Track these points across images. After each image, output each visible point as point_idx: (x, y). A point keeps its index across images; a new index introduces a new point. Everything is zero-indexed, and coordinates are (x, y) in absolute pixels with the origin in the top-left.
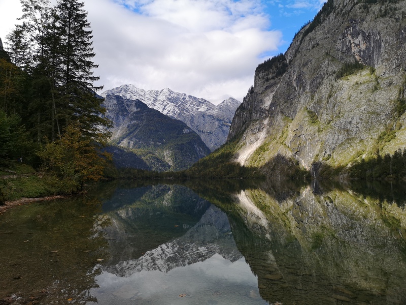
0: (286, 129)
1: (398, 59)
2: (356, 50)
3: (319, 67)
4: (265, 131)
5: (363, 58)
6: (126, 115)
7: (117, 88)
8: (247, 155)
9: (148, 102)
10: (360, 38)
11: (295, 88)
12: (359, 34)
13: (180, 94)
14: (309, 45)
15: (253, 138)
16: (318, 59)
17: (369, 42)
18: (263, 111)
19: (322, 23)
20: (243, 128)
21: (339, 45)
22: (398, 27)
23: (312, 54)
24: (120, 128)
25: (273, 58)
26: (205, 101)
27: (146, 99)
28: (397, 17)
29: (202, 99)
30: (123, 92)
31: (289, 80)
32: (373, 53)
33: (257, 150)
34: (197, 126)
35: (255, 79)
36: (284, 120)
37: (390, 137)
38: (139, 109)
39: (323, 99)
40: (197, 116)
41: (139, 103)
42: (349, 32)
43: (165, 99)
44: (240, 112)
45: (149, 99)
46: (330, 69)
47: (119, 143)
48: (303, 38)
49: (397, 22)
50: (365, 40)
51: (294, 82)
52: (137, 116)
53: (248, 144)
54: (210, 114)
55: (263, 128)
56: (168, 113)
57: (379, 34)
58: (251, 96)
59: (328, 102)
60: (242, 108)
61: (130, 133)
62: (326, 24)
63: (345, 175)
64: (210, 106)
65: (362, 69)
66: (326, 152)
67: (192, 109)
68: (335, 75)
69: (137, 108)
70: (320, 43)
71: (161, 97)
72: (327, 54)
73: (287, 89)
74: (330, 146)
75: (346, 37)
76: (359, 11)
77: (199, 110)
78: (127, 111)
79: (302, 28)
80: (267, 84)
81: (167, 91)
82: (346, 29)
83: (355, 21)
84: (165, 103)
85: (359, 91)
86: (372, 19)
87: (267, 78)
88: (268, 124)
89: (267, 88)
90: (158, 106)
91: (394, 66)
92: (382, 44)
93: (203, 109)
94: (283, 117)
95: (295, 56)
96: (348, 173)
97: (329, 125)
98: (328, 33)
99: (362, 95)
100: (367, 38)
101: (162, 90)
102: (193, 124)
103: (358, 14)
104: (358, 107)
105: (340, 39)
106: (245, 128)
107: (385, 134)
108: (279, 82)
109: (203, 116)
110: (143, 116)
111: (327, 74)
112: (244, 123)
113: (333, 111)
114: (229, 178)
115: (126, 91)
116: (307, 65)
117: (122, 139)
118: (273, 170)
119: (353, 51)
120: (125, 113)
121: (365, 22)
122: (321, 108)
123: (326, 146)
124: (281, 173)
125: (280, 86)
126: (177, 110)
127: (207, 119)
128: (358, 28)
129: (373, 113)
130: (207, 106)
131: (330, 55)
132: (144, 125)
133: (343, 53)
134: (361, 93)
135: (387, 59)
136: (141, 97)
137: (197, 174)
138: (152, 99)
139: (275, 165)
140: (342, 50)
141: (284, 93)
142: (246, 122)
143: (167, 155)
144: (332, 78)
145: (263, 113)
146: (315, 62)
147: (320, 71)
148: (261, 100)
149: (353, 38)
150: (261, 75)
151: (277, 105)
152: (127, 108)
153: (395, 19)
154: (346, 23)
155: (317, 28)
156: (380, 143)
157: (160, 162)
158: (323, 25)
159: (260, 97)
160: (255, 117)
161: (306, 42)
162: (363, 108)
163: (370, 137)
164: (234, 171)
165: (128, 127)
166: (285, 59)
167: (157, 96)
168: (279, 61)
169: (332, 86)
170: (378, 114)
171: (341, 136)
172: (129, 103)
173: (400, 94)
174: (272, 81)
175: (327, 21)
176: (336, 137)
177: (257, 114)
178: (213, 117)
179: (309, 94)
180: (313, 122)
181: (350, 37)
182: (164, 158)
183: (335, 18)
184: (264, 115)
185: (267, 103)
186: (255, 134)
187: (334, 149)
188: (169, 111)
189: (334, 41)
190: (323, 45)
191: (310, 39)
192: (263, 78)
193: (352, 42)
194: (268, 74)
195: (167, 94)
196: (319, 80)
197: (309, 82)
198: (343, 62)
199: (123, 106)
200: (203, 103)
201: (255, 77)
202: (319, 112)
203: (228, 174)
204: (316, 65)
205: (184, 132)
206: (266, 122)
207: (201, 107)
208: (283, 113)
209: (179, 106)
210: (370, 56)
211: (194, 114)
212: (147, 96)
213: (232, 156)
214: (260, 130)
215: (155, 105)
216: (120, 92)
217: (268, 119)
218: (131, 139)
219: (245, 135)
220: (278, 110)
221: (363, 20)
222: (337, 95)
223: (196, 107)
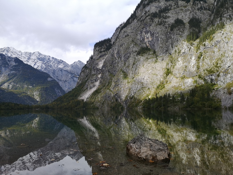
0: (111, 81)
1: (166, 47)
2: (147, 40)
3: (128, 48)
4: (99, 81)
5: (150, 45)
6: (7, 67)
8: (88, 95)
9: (24, 60)
10: (149, 34)
11: (116, 58)
12: (148, 32)
13: (46, 56)
14: (123, 35)
15: (92, 85)
16: (128, 43)
17: (153, 37)
18: (98, 70)
19: (130, 24)
20: (86, 79)
21: (139, 37)
22: (167, 31)
23: (125, 40)
24: (3, 75)
25: (104, 40)
26: (63, 61)
27: (22, 58)
28: (166, 26)
29: (61, 60)
30: (6, 52)
31: (113, 53)
32: (155, 43)
33: (94, 92)
34: (57, 77)
35: (94, 51)
36: (110, 75)
37: (162, 87)
39: (130, 65)
40: (57, 70)
41: (17, 60)
42: (144, 31)
43: (36, 58)
44: (84, 70)
45: (25, 58)
46: (134, 49)
48: (120, 31)
49: (166, 28)
50: (151, 36)
51: (115, 54)
52: (15, 68)
53: (89, 89)
54: (66, 69)
55: (98, 80)
56: (37, 67)
57: (158, 33)
58: (91, 60)
59: (133, 67)
60: (85, 67)
61: (10, 79)
62: (133, 25)
63: (141, 107)
64: (66, 65)
65: (150, 51)
66: (131, 94)
67: (54, 66)
68: (136, 53)
69: (16, 63)
70: (129, 35)
71: (33, 57)
72: (133, 41)
73: (112, 59)
74: (133, 91)
75: (142, 33)
76: (149, 20)
77: (59, 67)
79: (120, 25)
80: (100, 54)
81: (37, 53)
82: (142, 29)
83: (147, 25)
84: (36, 61)
85: (148, 63)
86: (155, 25)
87: (101, 51)
88: (100, 78)
89: (100, 57)
90: (31, 62)
91: (165, 51)
92: (159, 39)
93: (61, 66)
94: (109, 74)
95: (116, 40)
96: (142, 106)
97: (133, 80)
98: (133, 30)
99: (149, 64)
100: (152, 35)
101: (34, 53)
102: (54, 75)
103: (148, 22)
104: (147, 71)
105: (139, 34)
106: (87, 79)
107: (160, 86)
108: (107, 54)
109: (61, 71)
110: (19, 68)
111: (133, 52)
112: (87, 76)
113: (135, 72)
114: (76, 109)
115: (8, 51)
116: (123, 46)
118: (103, 104)
119: (145, 41)
120: (7, 66)
121: (151, 27)
122: (129, 70)
123: (131, 91)
124: (107, 106)
125: (108, 56)
126: (44, 66)
127: (64, 72)
128: (148, 29)
129: (154, 74)
130: (64, 64)
131: (134, 42)
132: (21, 74)
133: (141, 41)
134: (149, 63)
135: (161, 47)
136: (19, 56)
137: (56, 106)
138: (27, 58)
139: (104, 101)
140: (140, 40)
141: (110, 60)
142: (88, 75)
143: (36, 94)
144: (135, 54)
145: (98, 71)
146: (127, 45)
147: (129, 50)
148: (97, 64)
149: (146, 34)
150: (97, 49)
151: (106, 67)
152: (8, 63)
153: (165, 27)
154: (142, 26)
155: (128, 26)
156: (157, 90)
157: (31, 99)
158: (131, 25)
159: (96, 62)
160: (93, 73)
161: (122, 33)
162: (150, 72)
163: (153, 87)
164: (80, 104)
165: (9, 75)
166: (111, 41)
167: (30, 56)
168: (107, 42)
169: (135, 58)
170: (157, 75)
171: (139, 86)
172: (10, 59)
173: (167, 65)
174: (103, 53)
175: (133, 23)
176: (137, 86)
177: (94, 71)
178: (67, 71)
179: (123, 62)
180: (125, 78)
181: (144, 33)
182: (34, 96)
183: (137, 22)
184: (99, 72)
185: (101, 65)
186: (93, 83)
187: (135, 93)
188: (38, 66)
189: (136, 34)
190: (130, 36)
191: (124, 32)
192: (98, 51)
193: (145, 36)
194: (101, 49)
195: (37, 55)
196: (128, 55)
197: (123, 55)
198: (140, 46)
199: (5, 61)
200: (61, 62)
201: (94, 50)
202: (128, 72)
203: (76, 107)
204: (127, 46)
205: (48, 80)
206: (99, 76)
207: (60, 65)
208: (109, 71)
209: (45, 63)
210: (153, 44)
211: (55, 69)
212: (23, 55)
213: (79, 95)
214: (96, 81)
215: (29, 62)
216: (3, 52)
217: (101, 75)
218: (10, 83)
219: (87, 83)
220: (106, 69)
221: (151, 25)
222: (137, 64)
223: (57, 65)
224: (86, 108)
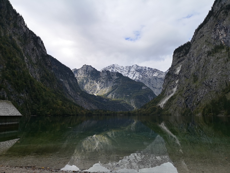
2: (222, 37)
6: (112, 80)
7: (109, 67)
8: (165, 101)
9: (124, 74)
10: (223, 30)
12: (222, 28)
13: (143, 67)
14: (199, 36)
15: (170, 91)
17: (227, 32)
18: (175, 76)
19: (207, 22)
21: (213, 35)
23: (200, 41)
24: (108, 87)
25: (184, 45)
26: (157, 70)
27: (124, 72)
29: (155, 69)
30: (112, 68)
32: (229, 39)
33: (170, 99)
34: (152, 85)
38: (118, 77)
39: (201, 68)
40: (153, 79)
41: (119, 75)
42: (218, 27)
43: (134, 71)
44: (167, 76)
45: (126, 71)
46: (206, 50)
47: (107, 96)
48: (197, 32)
50: (225, 31)
52: (117, 81)
53: (167, 95)
54: (160, 77)
55: (175, 86)
56: (136, 78)
61: (113, 90)
64: (160, 73)
65: (223, 49)
66: (198, 100)
67: (149, 75)
69: (117, 77)
70: (205, 35)
71: (132, 70)
73: (188, 63)
74: (200, 96)
75: (216, 30)
76: (223, 14)
77: (153, 76)
78: (112, 78)
80: (179, 60)
81: (135, 66)
82: (216, 26)
83: (220, 21)
84: (134, 73)
86: (229, 19)
87: (179, 56)
89: (179, 62)
90: (131, 74)
93: (155, 75)
94: (185, 79)
98: (209, 28)
100: (226, 30)
101: (133, 66)
102: (150, 84)
103: (222, 16)
104: (216, 72)
105: (213, 32)
109: (156, 79)
110: (120, 81)
111: (204, 53)
114: (152, 115)
115: (113, 68)
116: (196, 48)
117: (109, 94)
118: (175, 110)
119: (220, 38)
120: (111, 80)
121: (225, 21)
122: (199, 73)
123: (198, 96)
124: (178, 112)
125: (185, 61)
126: (141, 76)
127: (158, 80)
128: (221, 25)
129: (224, 75)
130: (158, 73)
131: (207, 42)
132: (121, 85)
133: (215, 39)
134: (219, 64)
136: (121, 70)
138: (127, 71)
139: (176, 107)
140: (214, 38)
141: (186, 64)
143: (132, 102)
144: (206, 55)
145: (176, 77)
146: (200, 46)
147: (201, 51)
148: (175, 70)
149: (220, 31)
150: (176, 55)
151: (183, 72)
152: (112, 77)
154: (216, 22)
155: (204, 25)
157: (128, 106)
158: (207, 24)
159: (174, 68)
161: (198, 34)
162: (219, 73)
164: (155, 111)
165: (112, 87)
167: (130, 69)
168: (187, 46)
169: (205, 60)
170: (227, 76)
171: (206, 90)
172: (113, 74)
174: (182, 58)
175: (209, 21)
176: (204, 90)
178: (162, 79)
180: (194, 82)
181: (218, 30)
182: (131, 103)
183: (213, 19)
184: (177, 78)
185: (178, 71)
186: (172, 89)
187: (202, 97)
188: (137, 77)
189: (211, 33)
191: (200, 33)
192: (177, 57)
193: (219, 33)
194: (180, 54)
195: (135, 68)
196: (200, 57)
197: (196, 58)
198: (214, 45)
199: (110, 76)
200: (156, 71)
201: (173, 56)
202: (198, 75)
203: (152, 113)
204: (200, 48)
205: (143, 89)
206: (177, 82)
207: (154, 73)
208: (185, 76)
209: (142, 74)
210: (228, 41)
211: (151, 78)
212: (125, 69)
213: (159, 102)
214: (174, 87)
215: (129, 74)
216: (110, 69)
217: (178, 80)
218: (113, 94)
219: (167, 90)
220: (183, 75)
221: (224, 20)
222: (207, 65)
223: (152, 74)
224: (161, 114)
